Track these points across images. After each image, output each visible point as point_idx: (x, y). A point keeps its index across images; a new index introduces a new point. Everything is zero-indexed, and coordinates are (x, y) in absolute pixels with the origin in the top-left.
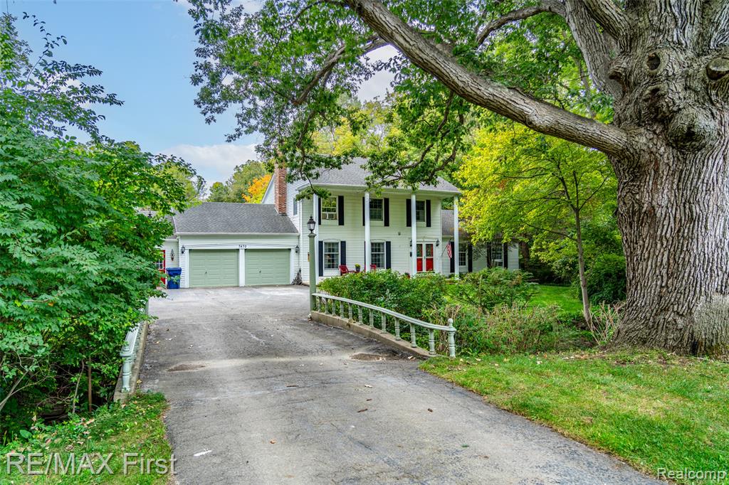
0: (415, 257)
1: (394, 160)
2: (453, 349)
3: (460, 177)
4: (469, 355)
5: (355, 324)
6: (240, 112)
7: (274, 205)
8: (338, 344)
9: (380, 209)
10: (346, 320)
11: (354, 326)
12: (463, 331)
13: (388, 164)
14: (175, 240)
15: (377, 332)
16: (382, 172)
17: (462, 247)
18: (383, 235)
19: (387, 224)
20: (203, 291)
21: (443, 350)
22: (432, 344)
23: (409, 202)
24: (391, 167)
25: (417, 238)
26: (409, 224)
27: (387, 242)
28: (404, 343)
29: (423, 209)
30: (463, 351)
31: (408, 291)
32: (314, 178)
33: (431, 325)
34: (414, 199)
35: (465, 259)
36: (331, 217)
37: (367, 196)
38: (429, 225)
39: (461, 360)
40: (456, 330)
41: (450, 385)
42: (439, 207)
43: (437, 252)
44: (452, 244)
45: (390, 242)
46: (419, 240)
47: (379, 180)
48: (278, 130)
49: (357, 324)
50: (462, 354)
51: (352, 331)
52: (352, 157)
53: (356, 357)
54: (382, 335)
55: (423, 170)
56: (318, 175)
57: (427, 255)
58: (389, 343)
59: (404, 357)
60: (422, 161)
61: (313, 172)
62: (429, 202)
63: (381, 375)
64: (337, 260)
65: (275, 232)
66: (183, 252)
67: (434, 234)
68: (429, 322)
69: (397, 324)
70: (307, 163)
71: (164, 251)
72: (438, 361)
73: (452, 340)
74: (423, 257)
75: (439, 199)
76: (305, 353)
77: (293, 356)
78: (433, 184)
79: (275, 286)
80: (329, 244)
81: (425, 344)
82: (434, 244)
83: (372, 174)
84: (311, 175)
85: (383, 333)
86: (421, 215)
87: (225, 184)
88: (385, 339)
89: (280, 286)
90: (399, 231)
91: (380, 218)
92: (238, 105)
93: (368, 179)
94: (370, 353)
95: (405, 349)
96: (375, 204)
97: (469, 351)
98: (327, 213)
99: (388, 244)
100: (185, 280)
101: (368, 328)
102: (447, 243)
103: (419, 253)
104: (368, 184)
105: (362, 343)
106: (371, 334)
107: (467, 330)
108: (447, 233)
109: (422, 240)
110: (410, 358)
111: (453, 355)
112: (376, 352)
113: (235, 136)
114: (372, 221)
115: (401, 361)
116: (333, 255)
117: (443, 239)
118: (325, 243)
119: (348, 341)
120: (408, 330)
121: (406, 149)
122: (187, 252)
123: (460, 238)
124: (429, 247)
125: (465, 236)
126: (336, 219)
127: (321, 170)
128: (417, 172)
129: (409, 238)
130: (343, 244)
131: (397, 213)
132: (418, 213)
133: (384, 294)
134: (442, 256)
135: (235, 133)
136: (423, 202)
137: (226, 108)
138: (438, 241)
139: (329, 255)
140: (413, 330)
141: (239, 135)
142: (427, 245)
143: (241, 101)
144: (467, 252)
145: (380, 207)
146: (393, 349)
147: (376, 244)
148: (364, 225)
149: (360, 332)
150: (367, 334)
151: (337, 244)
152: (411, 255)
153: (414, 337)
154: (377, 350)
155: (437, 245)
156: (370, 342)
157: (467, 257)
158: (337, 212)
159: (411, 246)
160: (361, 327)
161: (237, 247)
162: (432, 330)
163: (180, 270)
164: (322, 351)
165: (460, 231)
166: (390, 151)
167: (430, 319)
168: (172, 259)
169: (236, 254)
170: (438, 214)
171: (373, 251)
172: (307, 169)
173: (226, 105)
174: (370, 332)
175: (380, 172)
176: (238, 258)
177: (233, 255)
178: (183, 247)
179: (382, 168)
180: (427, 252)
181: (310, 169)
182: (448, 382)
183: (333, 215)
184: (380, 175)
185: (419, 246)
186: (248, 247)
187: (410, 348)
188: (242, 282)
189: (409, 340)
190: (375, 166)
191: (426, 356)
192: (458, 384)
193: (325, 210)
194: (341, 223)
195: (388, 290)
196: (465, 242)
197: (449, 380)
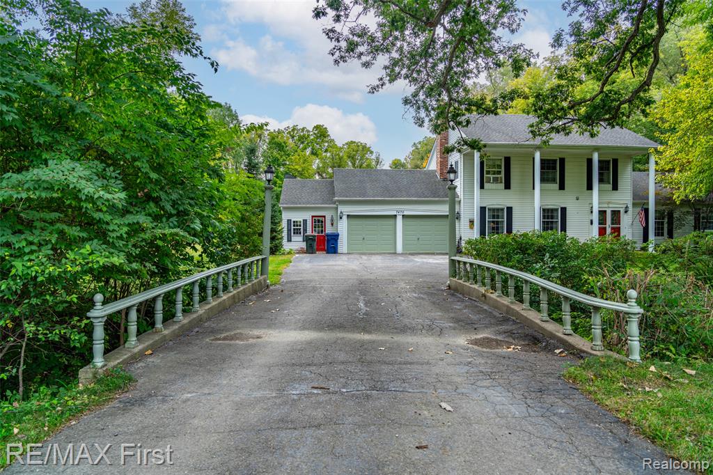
0: (596, 226)
1: (565, 100)
2: (635, 344)
3: (658, 116)
4: (669, 359)
5: (492, 296)
6: (387, 63)
7: (436, 171)
8: (457, 321)
9: (554, 170)
10: (483, 290)
11: (490, 297)
12: (657, 315)
13: (557, 105)
14: (335, 206)
15: (517, 307)
16: (550, 117)
17: (660, 216)
18: (556, 200)
19: (562, 187)
20: (357, 256)
21: (618, 344)
22: (597, 332)
23: (590, 162)
24: (562, 109)
25: (599, 203)
26: (590, 187)
27: (562, 208)
28: (551, 327)
29: (608, 169)
30: (656, 350)
31: (577, 257)
32: (464, 126)
33: (597, 302)
34: (596, 157)
35: (663, 229)
36: (496, 180)
37: (538, 156)
38: (615, 188)
39: (652, 368)
40: (642, 311)
41: (620, 431)
42: (630, 168)
43: (626, 220)
44: (646, 211)
45: (565, 208)
46: (600, 206)
47: (546, 126)
48: (426, 77)
49: (494, 296)
50: (654, 355)
51: (488, 304)
52: (512, 99)
53: (476, 342)
54: (523, 312)
55: (604, 106)
56: (468, 122)
57: (612, 224)
58: (530, 324)
59: (549, 349)
60: (602, 92)
61: (462, 119)
62: (615, 162)
63: (487, 383)
64: (503, 227)
65: (434, 197)
66: (341, 218)
67: (623, 198)
68: (596, 296)
69: (543, 297)
70: (455, 108)
71: (324, 217)
72: (603, 365)
73: (634, 328)
74: (607, 226)
75: (630, 157)
76: (404, 330)
77: (385, 332)
78: (618, 124)
79: (433, 254)
80: (494, 210)
81: (586, 332)
82: (622, 211)
83: (537, 120)
84: (460, 123)
85: (524, 310)
86: (605, 177)
87: (403, 161)
88: (526, 318)
89: (438, 254)
90: (577, 195)
91: (554, 181)
92: (387, 56)
93: (532, 126)
94: (499, 338)
95: (552, 336)
96: (547, 165)
97: (668, 349)
98: (491, 176)
99: (564, 210)
100: (343, 245)
101: (506, 301)
102: (639, 209)
103: (602, 220)
104: (532, 132)
105: (492, 321)
106: (509, 310)
107: (666, 314)
108: (640, 200)
109: (606, 206)
110: (557, 351)
111: (636, 356)
112: (509, 336)
113: (378, 86)
114: (543, 185)
115: (542, 356)
116: (497, 223)
117: (634, 205)
118: (489, 209)
119: (474, 317)
120: (559, 306)
121: (581, 82)
122: (345, 218)
123: (657, 204)
124: (616, 214)
125: (664, 201)
126: (501, 182)
127: (474, 116)
128: (595, 108)
129: (590, 203)
130: (510, 210)
131: (574, 174)
132: (601, 174)
133: (542, 260)
134: (632, 224)
135: (378, 83)
136: (608, 162)
137: (374, 61)
138: (627, 207)
139: (493, 222)
140: (566, 307)
141: (382, 85)
142: (612, 211)
143: (388, 51)
144: (666, 220)
145: (555, 168)
146: (536, 334)
147: (548, 210)
148: (534, 189)
149: (496, 305)
150: (505, 309)
151: (503, 209)
152: (592, 223)
153: (567, 318)
154: (510, 333)
155: (626, 212)
156: (505, 320)
157: (666, 226)
158: (503, 175)
159: (592, 212)
160: (498, 299)
161: (395, 213)
162: (597, 309)
163: (338, 235)
164: (429, 329)
165: (657, 195)
166: (559, 86)
167: (597, 291)
168: (332, 224)
169: (394, 220)
170: (627, 177)
171: (544, 218)
172: (456, 116)
173: (374, 58)
174: (508, 306)
175: (547, 115)
176: (395, 224)
177: (391, 222)
178: (341, 213)
179: (550, 111)
180: (612, 219)
181: (458, 115)
182: (618, 421)
183: (498, 178)
184: (548, 119)
185: (602, 213)
186: (406, 213)
187: (560, 335)
188: (399, 249)
189: (560, 321)
190: (541, 109)
191: (584, 352)
192: (640, 431)
193: (488, 173)
194: (508, 186)
195: (547, 254)
196: (664, 207)
197: (621, 415)
